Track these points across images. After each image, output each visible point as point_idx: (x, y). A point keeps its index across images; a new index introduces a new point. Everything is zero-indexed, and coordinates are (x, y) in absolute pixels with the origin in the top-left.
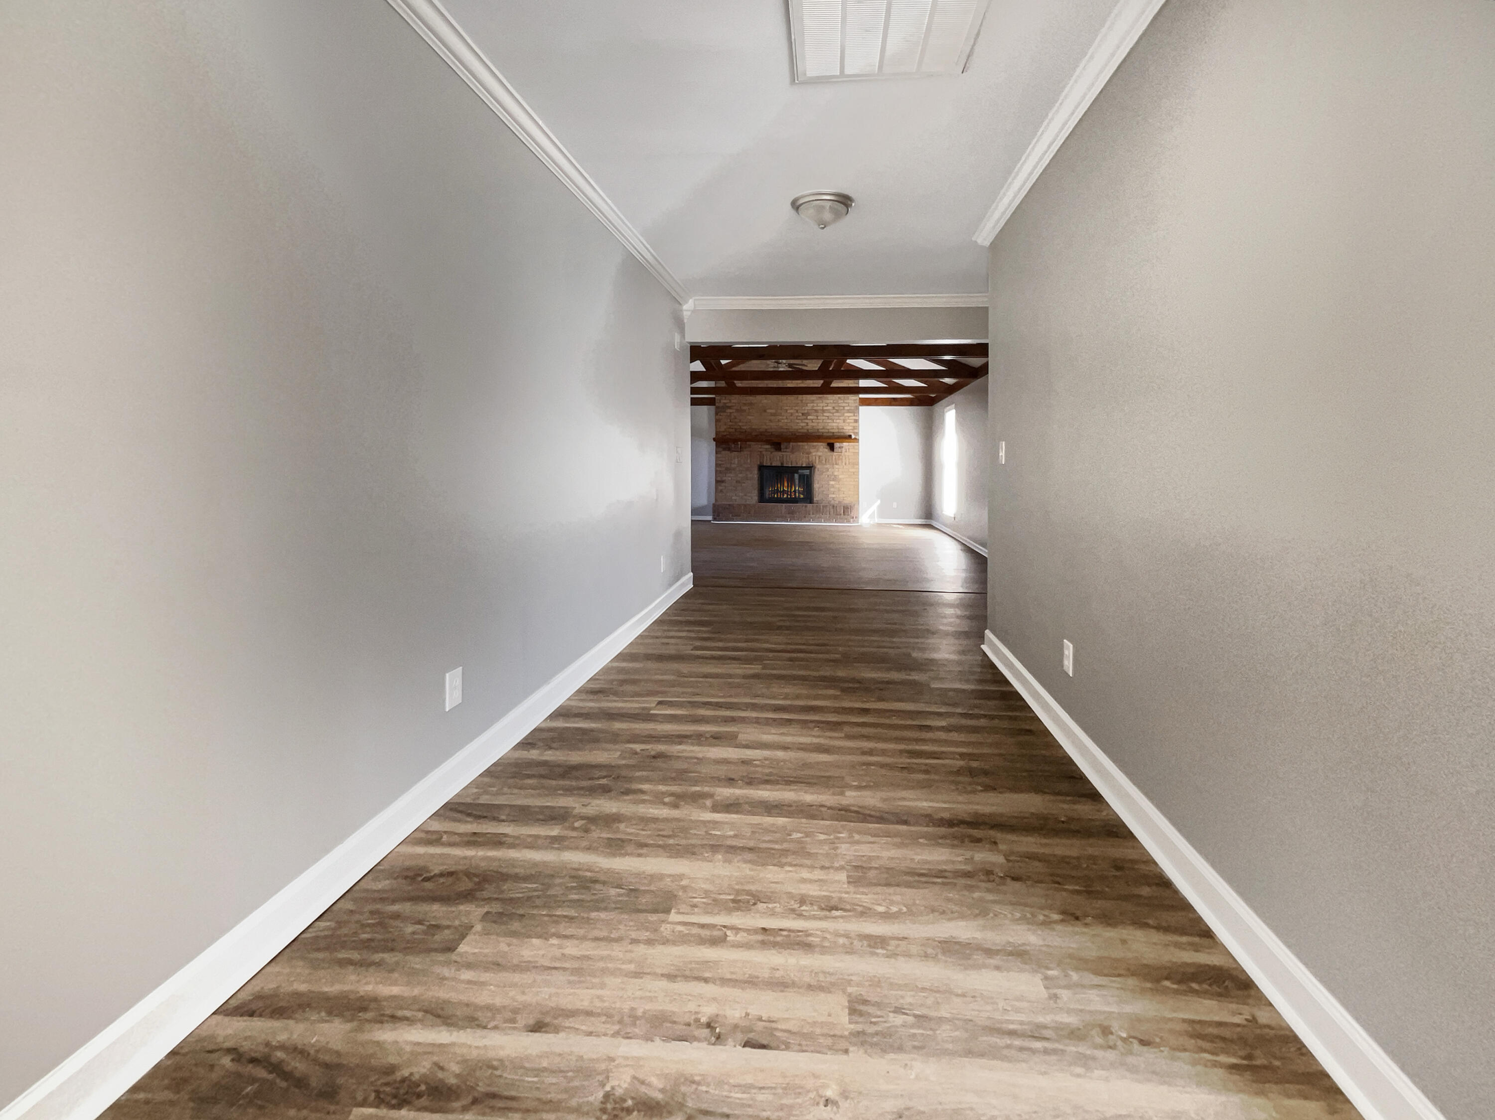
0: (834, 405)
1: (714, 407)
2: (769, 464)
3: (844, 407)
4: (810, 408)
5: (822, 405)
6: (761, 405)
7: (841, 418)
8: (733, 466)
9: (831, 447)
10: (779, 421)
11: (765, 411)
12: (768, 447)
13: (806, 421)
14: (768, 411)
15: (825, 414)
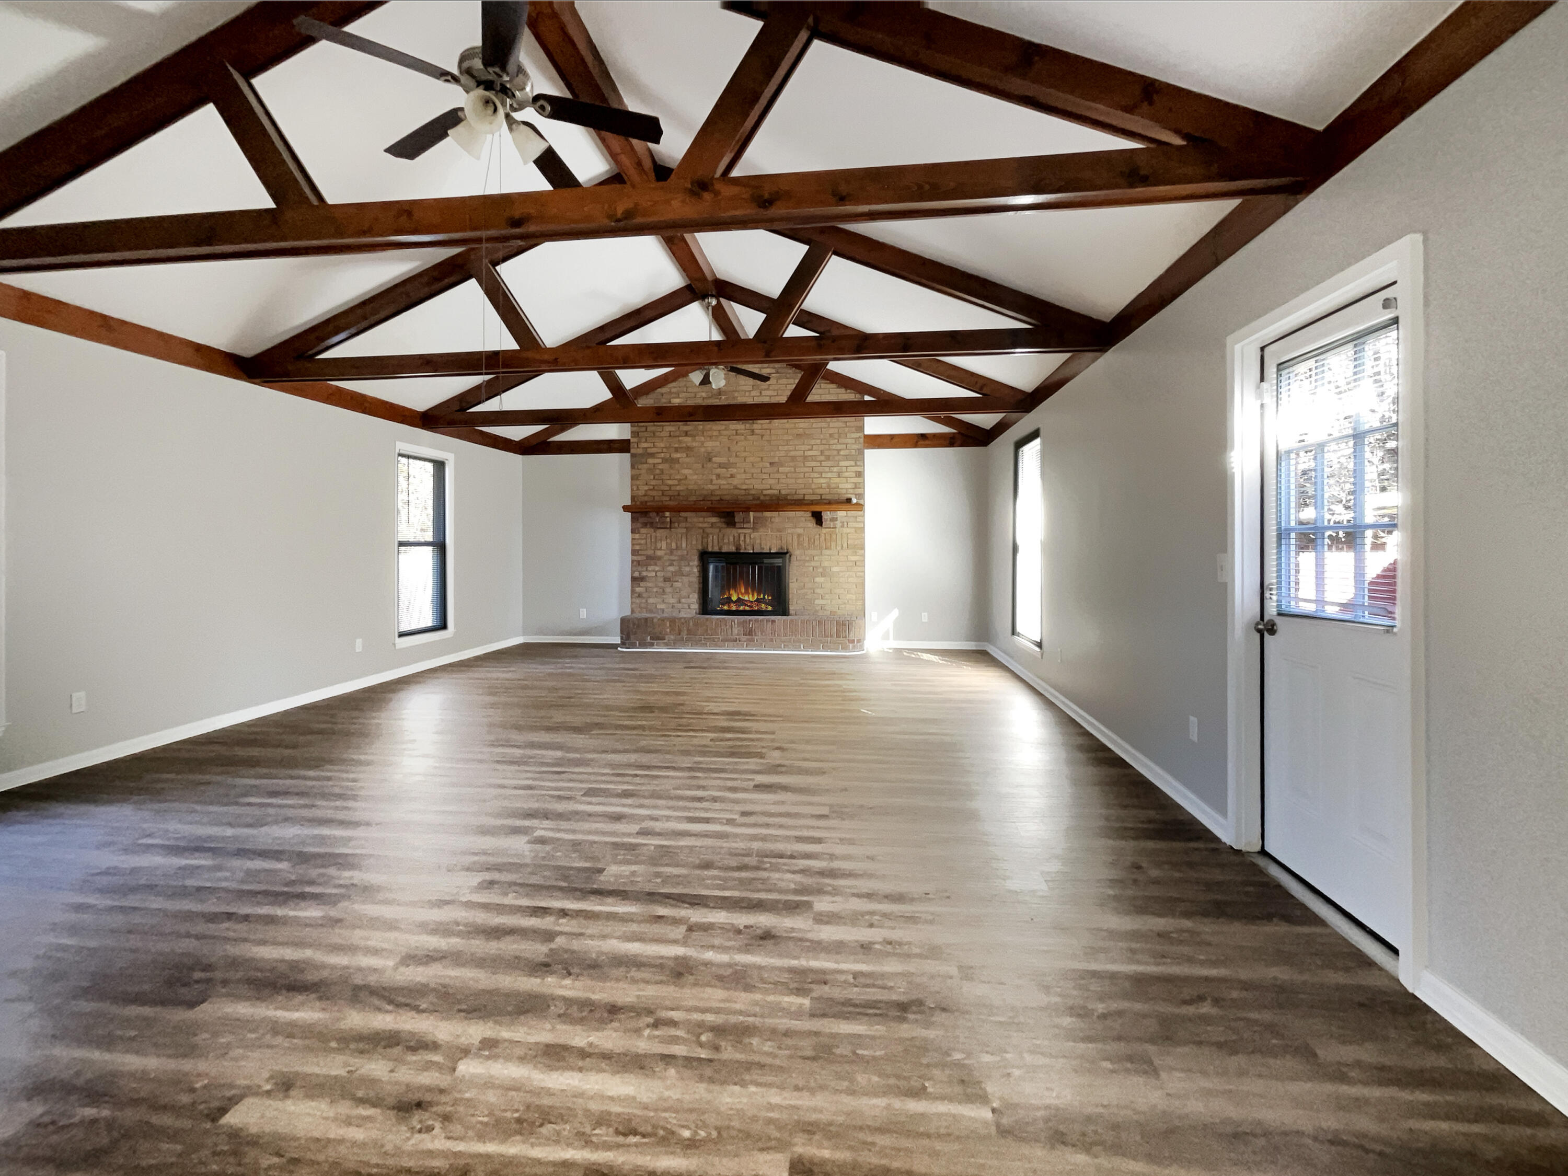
0: (821, 448)
1: (628, 455)
2: (716, 549)
3: (839, 451)
4: (782, 454)
5: (803, 447)
6: (703, 450)
7: (835, 469)
8: (659, 553)
9: (818, 518)
10: (732, 476)
11: (710, 460)
12: (714, 520)
13: (777, 476)
14: (714, 459)
15: (808, 464)
